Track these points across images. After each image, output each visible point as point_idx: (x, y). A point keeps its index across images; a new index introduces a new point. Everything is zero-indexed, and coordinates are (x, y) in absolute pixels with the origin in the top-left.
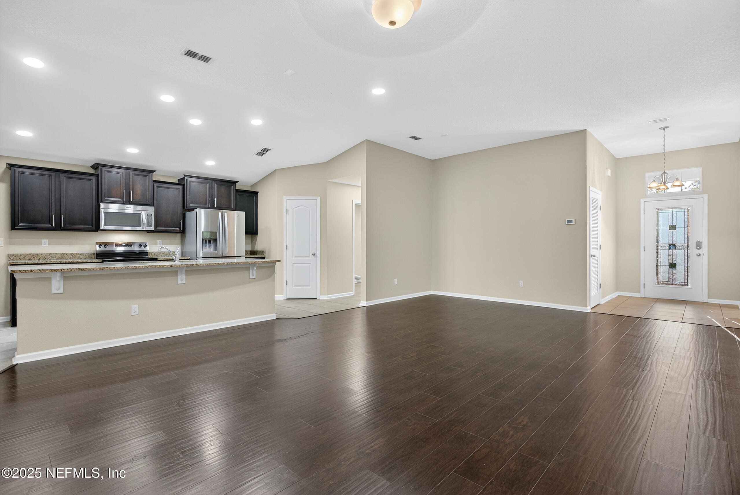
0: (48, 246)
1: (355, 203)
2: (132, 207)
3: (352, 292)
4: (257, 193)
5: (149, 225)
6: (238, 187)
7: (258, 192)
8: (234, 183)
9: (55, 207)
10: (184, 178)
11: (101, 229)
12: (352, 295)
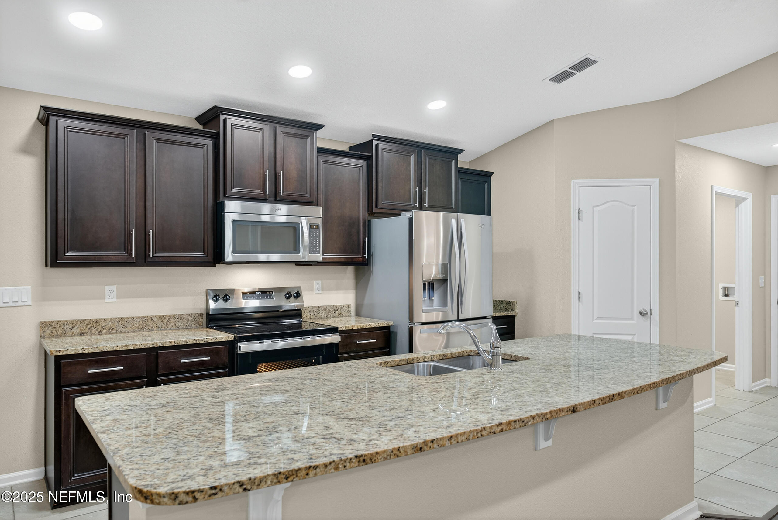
0: (115, 300)
1: (716, 192)
2: (283, 208)
3: (710, 399)
4: (488, 175)
5: (313, 249)
6: (463, 161)
7: (493, 173)
8: (454, 153)
9: (136, 208)
10: (371, 142)
11: (226, 261)
12: (712, 404)
